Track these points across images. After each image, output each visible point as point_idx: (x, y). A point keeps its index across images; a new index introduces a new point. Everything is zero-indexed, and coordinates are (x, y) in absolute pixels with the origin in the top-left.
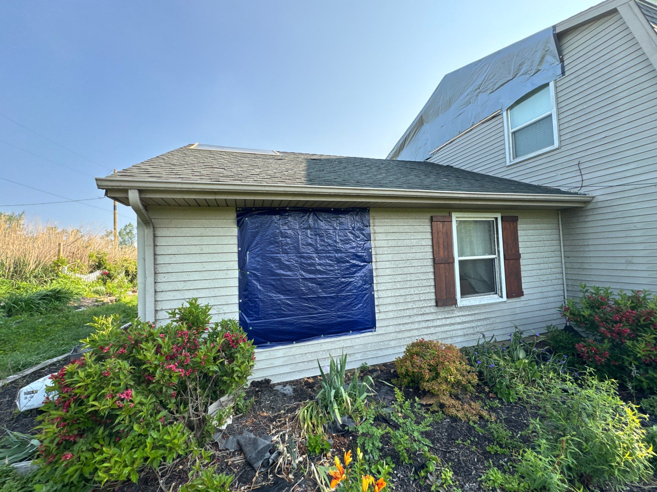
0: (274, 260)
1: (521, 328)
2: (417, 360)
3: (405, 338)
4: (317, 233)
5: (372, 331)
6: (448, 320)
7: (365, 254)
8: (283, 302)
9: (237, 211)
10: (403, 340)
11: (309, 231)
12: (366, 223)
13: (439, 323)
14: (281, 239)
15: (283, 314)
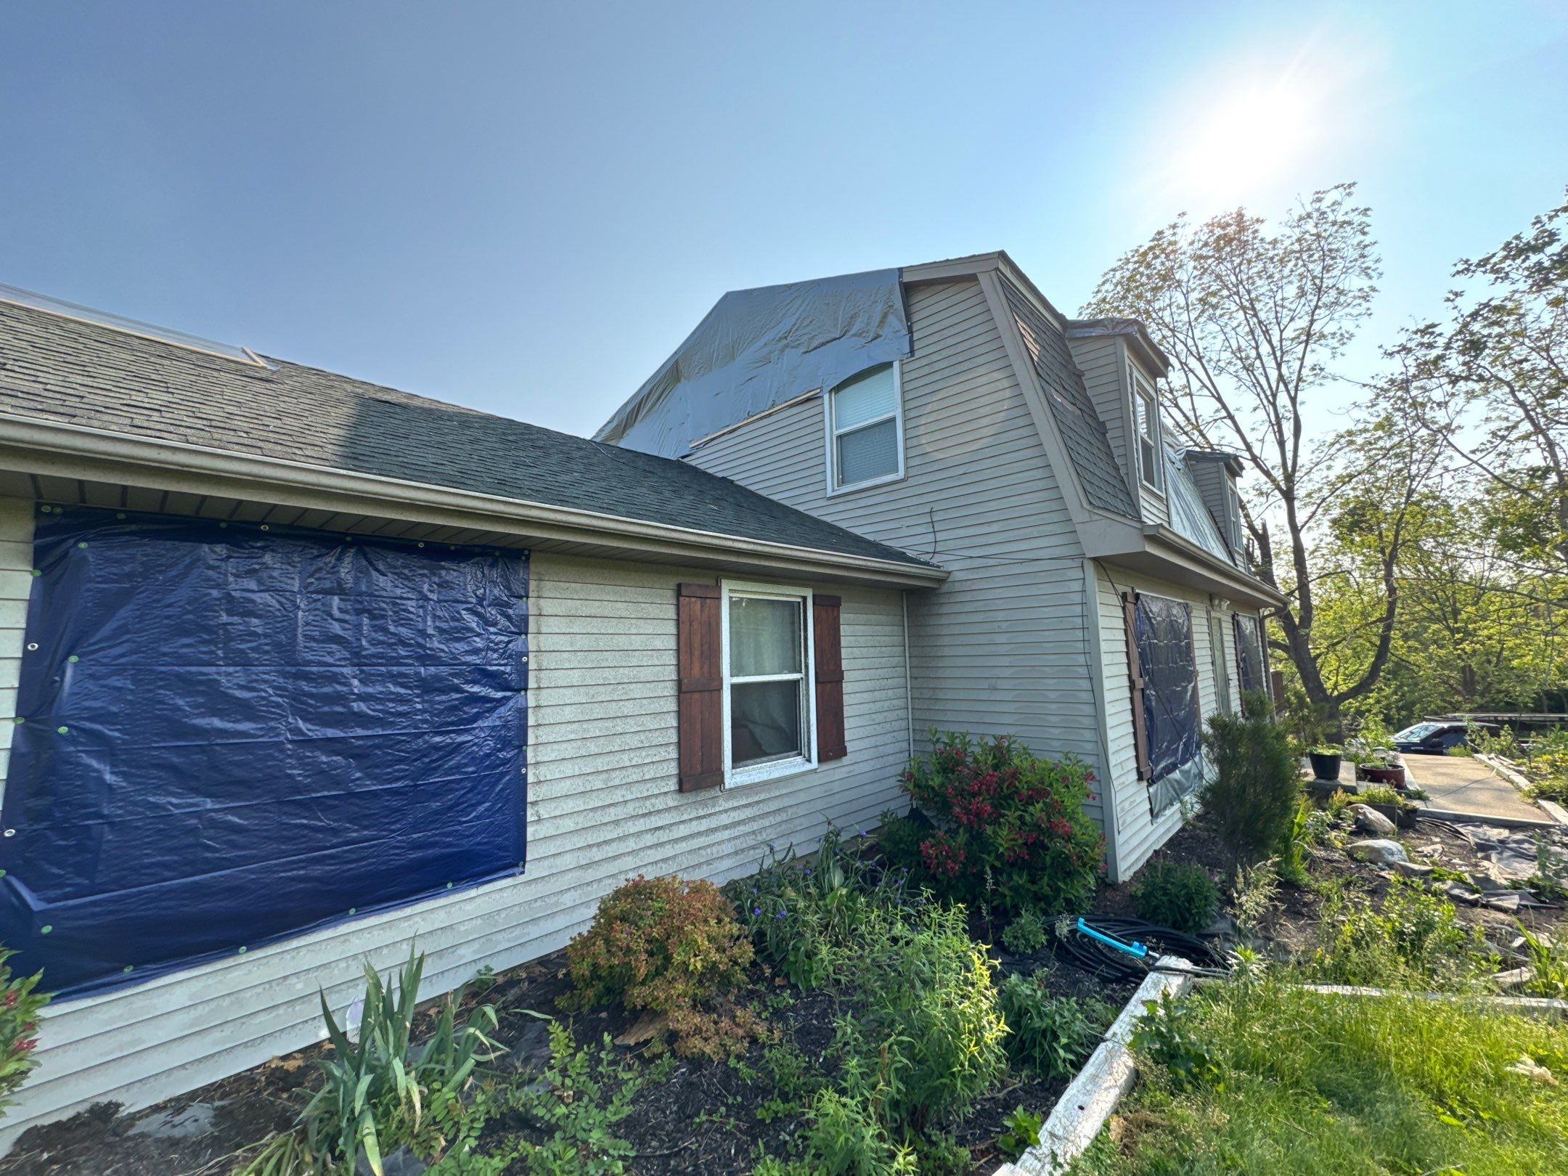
0: (187, 685)
1: (839, 824)
2: (622, 935)
3: (600, 880)
4: (364, 605)
5: (513, 875)
6: (704, 821)
7: (508, 669)
8: (212, 819)
9: (38, 514)
10: (595, 886)
11: (336, 601)
12: (517, 587)
13: (683, 831)
14: (225, 618)
15: (207, 861)
